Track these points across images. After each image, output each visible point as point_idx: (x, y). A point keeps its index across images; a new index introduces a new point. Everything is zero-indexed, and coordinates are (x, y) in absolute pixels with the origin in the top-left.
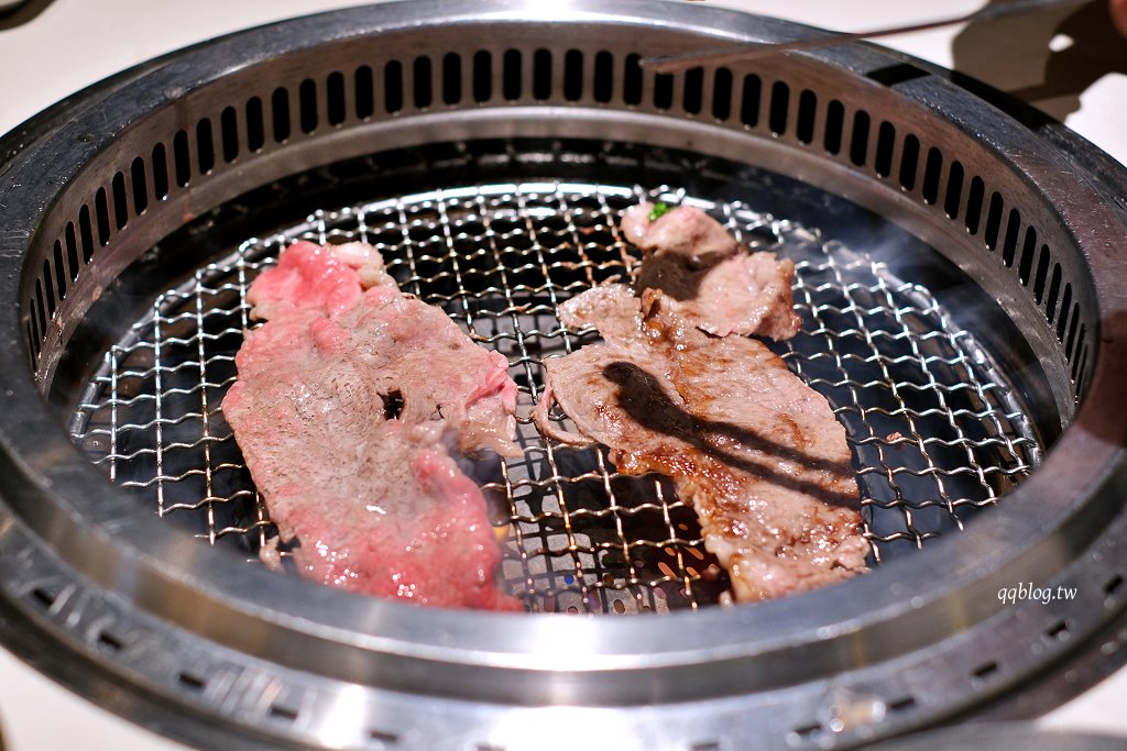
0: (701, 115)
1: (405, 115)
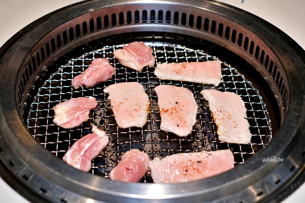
0: (193, 27)
1: (117, 27)
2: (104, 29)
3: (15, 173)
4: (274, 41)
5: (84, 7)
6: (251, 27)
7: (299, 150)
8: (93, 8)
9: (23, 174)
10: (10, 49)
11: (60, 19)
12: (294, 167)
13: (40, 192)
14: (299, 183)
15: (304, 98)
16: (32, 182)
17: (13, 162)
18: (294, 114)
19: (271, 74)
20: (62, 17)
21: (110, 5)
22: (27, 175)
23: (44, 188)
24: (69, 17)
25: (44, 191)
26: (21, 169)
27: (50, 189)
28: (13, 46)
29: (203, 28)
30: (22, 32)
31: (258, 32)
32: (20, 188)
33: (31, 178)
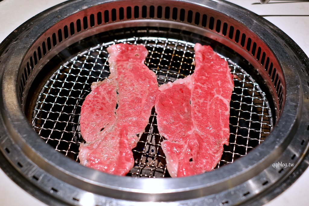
2: (97, 26)
3: (24, 174)
4: (265, 33)
5: (78, 5)
6: (242, 20)
7: (298, 139)
8: (86, 5)
9: (33, 175)
10: (6, 49)
11: (54, 17)
12: (295, 156)
13: (52, 192)
14: (301, 170)
15: (299, 88)
16: (42, 182)
17: (22, 163)
18: (291, 104)
19: (263, 65)
20: (56, 15)
21: (102, 2)
22: (36, 176)
23: (55, 188)
24: (63, 15)
25: (55, 190)
26: (30, 170)
27: (61, 188)
28: (9, 46)
30: (16, 31)
31: (249, 24)
32: (31, 189)
33: (41, 178)
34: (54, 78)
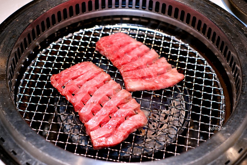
2: (88, 13)
29: (173, 16)
34: (33, 65)
